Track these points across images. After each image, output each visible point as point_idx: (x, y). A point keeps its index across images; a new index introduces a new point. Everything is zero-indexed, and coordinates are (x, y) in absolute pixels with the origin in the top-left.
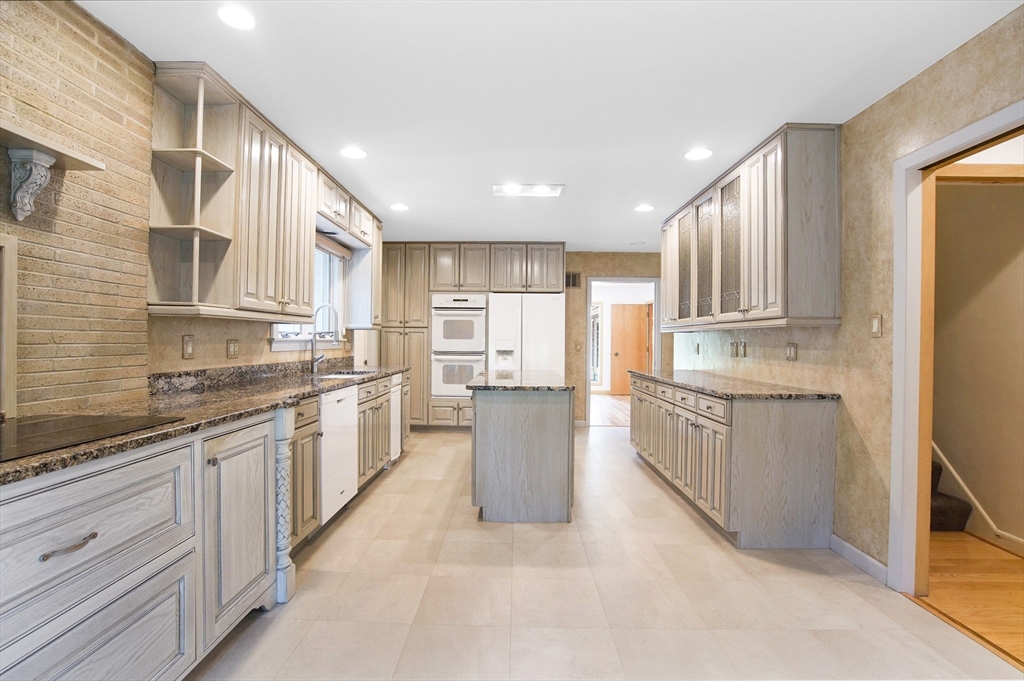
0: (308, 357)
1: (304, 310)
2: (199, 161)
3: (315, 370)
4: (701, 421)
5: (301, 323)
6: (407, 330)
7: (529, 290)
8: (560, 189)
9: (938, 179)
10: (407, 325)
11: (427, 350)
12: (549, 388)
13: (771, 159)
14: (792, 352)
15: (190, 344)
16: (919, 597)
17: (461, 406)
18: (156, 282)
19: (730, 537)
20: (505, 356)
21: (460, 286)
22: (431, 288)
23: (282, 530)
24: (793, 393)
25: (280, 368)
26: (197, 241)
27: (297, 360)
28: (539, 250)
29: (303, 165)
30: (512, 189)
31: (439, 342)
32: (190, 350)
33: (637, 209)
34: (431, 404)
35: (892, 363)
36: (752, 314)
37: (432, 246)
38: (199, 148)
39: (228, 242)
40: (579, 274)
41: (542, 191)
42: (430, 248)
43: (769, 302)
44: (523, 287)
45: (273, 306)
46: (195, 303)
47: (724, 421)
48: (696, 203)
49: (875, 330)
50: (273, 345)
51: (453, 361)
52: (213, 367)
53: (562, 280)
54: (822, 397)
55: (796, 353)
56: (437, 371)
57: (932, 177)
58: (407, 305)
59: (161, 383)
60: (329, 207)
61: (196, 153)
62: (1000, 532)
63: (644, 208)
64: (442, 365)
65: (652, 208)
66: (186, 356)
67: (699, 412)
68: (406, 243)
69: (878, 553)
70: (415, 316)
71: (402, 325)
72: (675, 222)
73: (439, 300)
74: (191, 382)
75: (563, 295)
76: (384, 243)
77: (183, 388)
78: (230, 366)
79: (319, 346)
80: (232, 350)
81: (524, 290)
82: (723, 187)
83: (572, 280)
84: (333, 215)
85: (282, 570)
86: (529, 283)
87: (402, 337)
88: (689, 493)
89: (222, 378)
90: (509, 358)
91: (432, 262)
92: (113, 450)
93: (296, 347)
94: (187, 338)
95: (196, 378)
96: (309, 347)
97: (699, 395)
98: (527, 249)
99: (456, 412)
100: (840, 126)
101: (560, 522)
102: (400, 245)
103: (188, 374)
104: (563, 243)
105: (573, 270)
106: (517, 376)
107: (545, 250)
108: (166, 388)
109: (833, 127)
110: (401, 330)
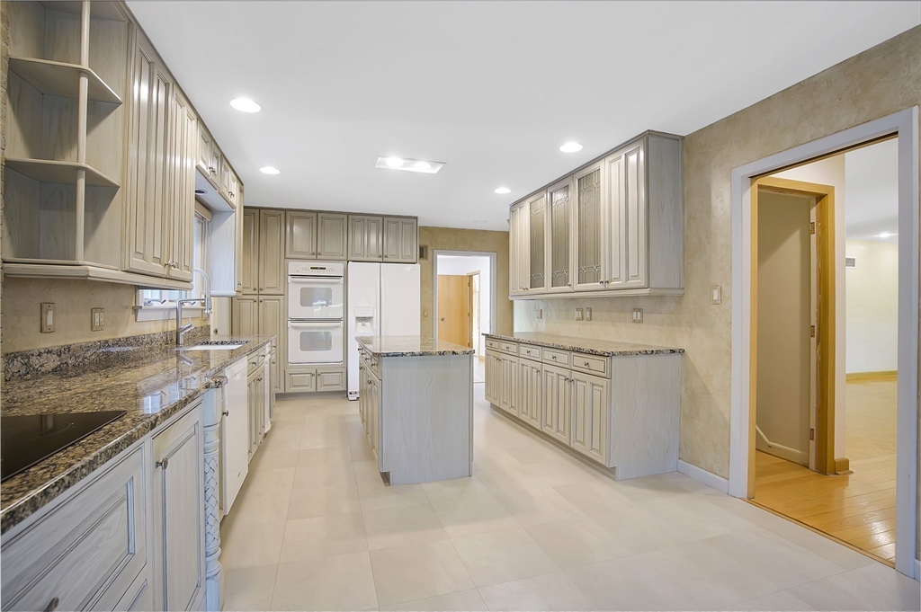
0: (172, 326)
1: (183, 274)
2: (84, 82)
3: (181, 341)
4: (575, 375)
5: (180, 289)
6: (261, 298)
7: (385, 260)
8: (439, 168)
9: (760, 186)
10: (261, 292)
11: (283, 318)
12: (454, 353)
13: (633, 158)
14: (639, 316)
15: (50, 314)
16: (750, 499)
17: (319, 372)
18: (10, 233)
19: (608, 472)
20: (364, 322)
21: (317, 254)
22: (288, 256)
23: (212, 532)
24: (654, 350)
25: (146, 340)
26: (81, 183)
27: (160, 331)
28: (394, 223)
29: (186, 112)
30: (394, 162)
31: (295, 309)
32: (50, 321)
33: (496, 191)
34: (288, 371)
35: (731, 323)
36: (614, 284)
37: (288, 213)
38: (85, 65)
39: (114, 188)
40: (426, 247)
41: (423, 167)
42: (286, 215)
43: (630, 275)
44: (380, 257)
45: (158, 269)
46: (80, 262)
47: (604, 375)
48: (550, 190)
49: (715, 298)
50: (140, 314)
51: (312, 328)
52: (76, 341)
53: (416, 252)
54: (673, 351)
55: (642, 316)
56: (294, 337)
57: (756, 184)
58: (261, 271)
59: (17, 365)
60: (205, 162)
61: (81, 72)
62: (770, 443)
63: (503, 191)
64: (299, 332)
65: (509, 191)
66: (45, 329)
67: (573, 368)
68: (260, 209)
69: (720, 470)
70: (270, 283)
71: (256, 292)
72: (527, 204)
73: (295, 267)
74: (52, 362)
75: (418, 266)
76: (245, 207)
77: (43, 369)
78: (96, 339)
79: (184, 314)
80: (97, 320)
81: (380, 260)
82: (582, 178)
83: (423, 253)
84: (208, 171)
85: (212, 578)
86: (385, 254)
87: (256, 304)
88: (564, 439)
89: (88, 355)
90: (368, 324)
91: (288, 229)
92: (84, 470)
93: (160, 316)
94: (45, 306)
95: (59, 356)
96: (174, 315)
97: (573, 354)
98: (384, 222)
99: (314, 378)
100: (683, 138)
101: (463, 477)
102: (253, 211)
103: (49, 352)
104: (416, 218)
105: (424, 243)
106: (376, 342)
107: (400, 224)
108: (23, 371)
109: (678, 138)
110: (256, 297)
